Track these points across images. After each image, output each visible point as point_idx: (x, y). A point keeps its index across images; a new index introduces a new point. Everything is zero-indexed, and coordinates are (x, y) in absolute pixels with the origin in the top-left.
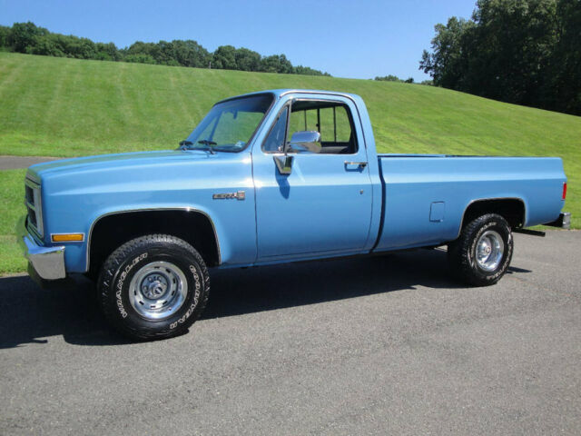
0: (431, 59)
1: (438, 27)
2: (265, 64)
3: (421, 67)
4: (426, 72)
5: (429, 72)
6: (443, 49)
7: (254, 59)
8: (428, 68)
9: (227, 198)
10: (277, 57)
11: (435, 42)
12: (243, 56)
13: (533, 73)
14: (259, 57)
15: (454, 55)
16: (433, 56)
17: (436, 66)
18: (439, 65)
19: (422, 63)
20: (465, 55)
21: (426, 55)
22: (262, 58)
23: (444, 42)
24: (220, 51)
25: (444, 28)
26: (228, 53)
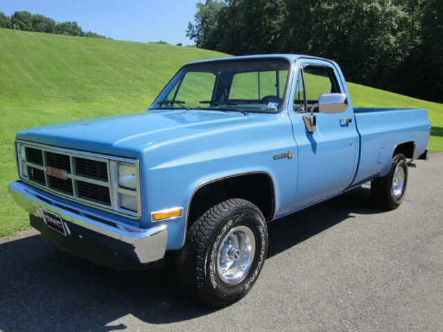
0: (195, 29)
1: (199, 5)
2: (59, 29)
3: (187, 35)
4: (191, 38)
5: (194, 39)
6: (203, 21)
7: (50, 24)
8: (193, 36)
9: (282, 157)
10: (70, 23)
11: (197, 16)
12: (39, 22)
13: (270, 42)
14: (54, 23)
15: (212, 27)
16: (197, 27)
17: (198, 34)
18: (200, 34)
19: (188, 31)
20: (219, 27)
21: (191, 26)
22: (57, 24)
23: (204, 17)
24: (16, 15)
25: (203, 6)
26: (24, 18)
